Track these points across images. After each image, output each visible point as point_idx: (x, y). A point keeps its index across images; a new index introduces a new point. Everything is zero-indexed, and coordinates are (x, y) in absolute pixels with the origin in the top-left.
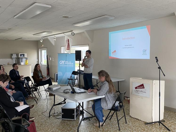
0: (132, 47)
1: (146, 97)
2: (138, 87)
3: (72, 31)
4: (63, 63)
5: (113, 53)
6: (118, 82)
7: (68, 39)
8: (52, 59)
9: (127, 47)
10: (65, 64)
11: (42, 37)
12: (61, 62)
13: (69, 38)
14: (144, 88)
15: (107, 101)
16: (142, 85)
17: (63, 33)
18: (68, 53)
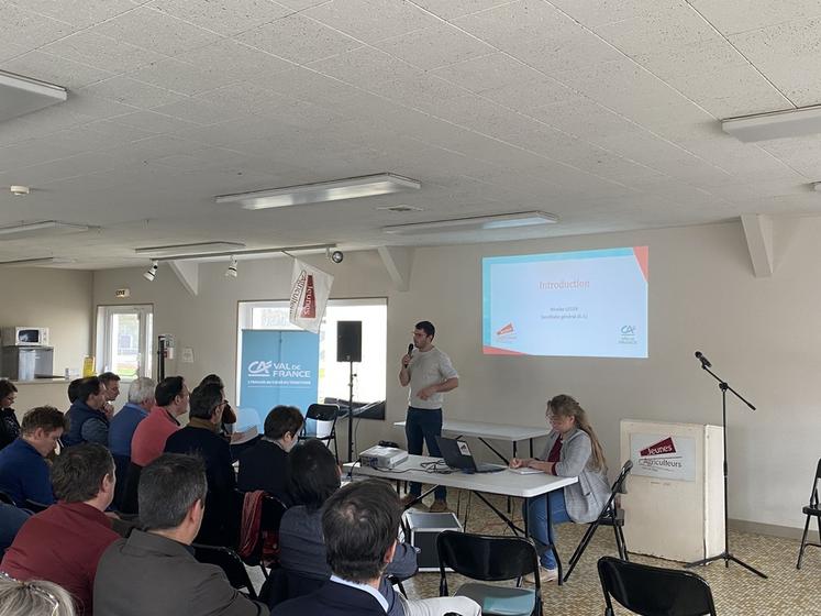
0: (579, 317)
1: (682, 480)
2: (651, 448)
3: (334, 245)
4: (264, 372)
5: (499, 333)
6: (531, 439)
7: (310, 277)
8: (178, 353)
9: (560, 314)
10: (271, 373)
11: (153, 260)
12: (254, 368)
13: (311, 271)
14: (674, 451)
15: (585, 493)
16: (668, 442)
17: (283, 250)
18: (306, 331)
